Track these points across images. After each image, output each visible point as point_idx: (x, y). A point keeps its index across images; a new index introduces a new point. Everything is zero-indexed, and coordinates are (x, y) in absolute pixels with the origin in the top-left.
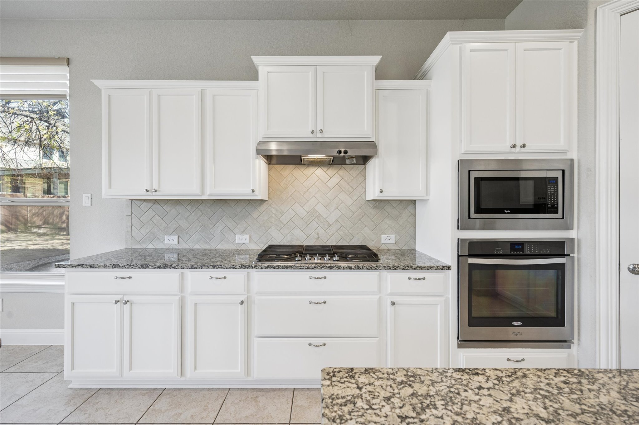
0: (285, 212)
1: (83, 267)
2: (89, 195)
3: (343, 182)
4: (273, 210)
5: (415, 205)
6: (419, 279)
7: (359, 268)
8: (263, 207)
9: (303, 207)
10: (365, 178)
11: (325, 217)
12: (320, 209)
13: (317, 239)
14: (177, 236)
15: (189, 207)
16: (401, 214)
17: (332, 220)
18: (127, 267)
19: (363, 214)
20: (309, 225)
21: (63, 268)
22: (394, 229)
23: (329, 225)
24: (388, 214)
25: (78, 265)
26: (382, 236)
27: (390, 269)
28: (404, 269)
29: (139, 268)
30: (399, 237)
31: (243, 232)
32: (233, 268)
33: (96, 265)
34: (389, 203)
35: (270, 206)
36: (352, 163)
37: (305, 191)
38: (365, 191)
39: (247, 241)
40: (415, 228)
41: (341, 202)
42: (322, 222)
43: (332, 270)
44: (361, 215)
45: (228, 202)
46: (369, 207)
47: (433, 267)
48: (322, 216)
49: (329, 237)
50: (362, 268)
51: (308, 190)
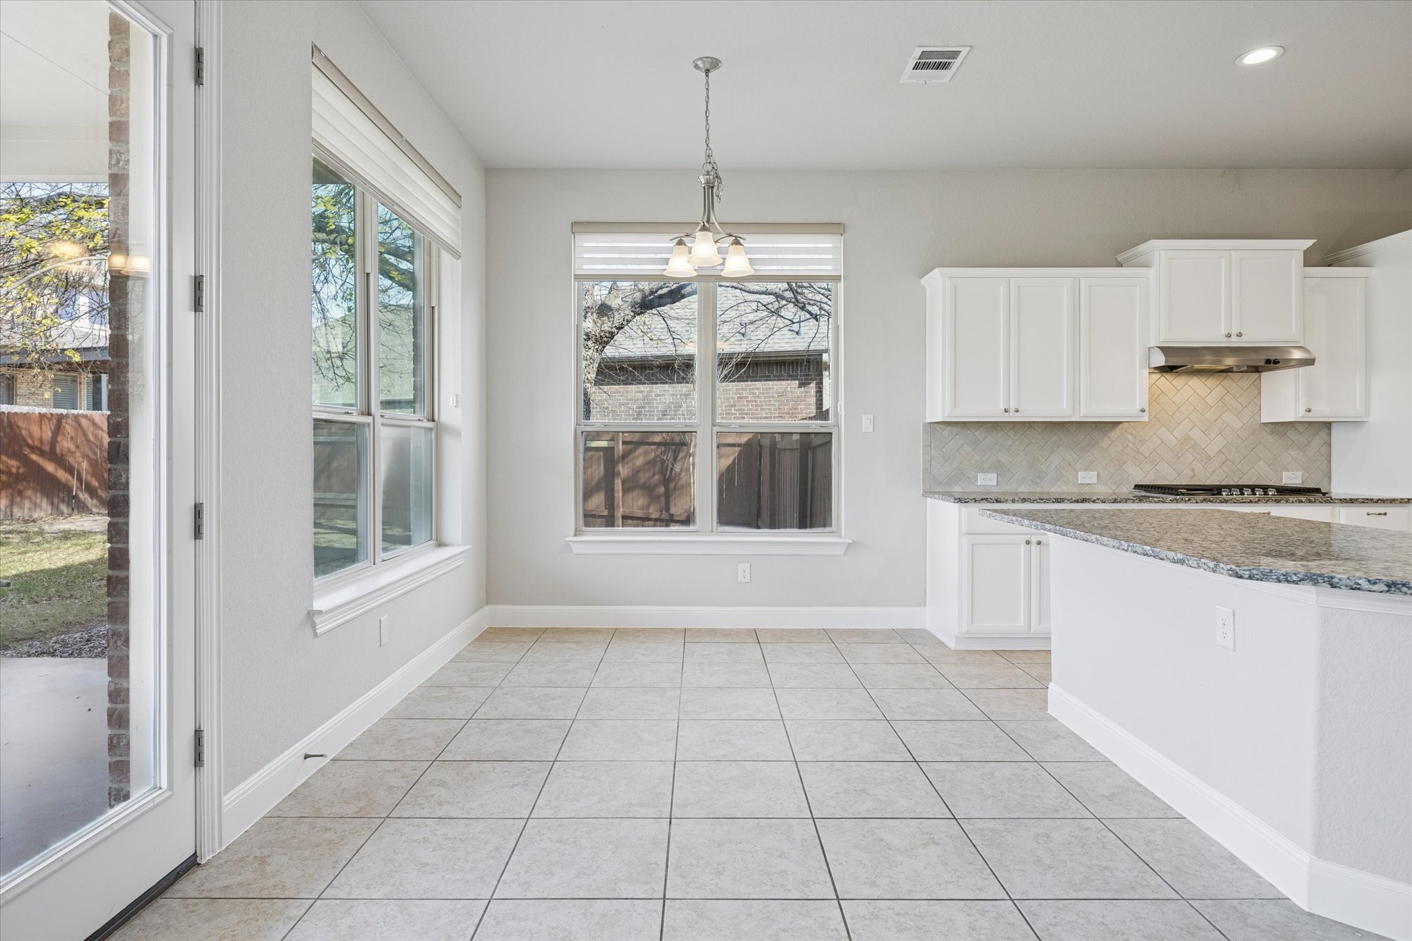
0: (1147, 439)
1: (989, 502)
2: (871, 417)
3: (1228, 398)
4: (1130, 437)
5: (1330, 429)
6: (1379, 514)
7: (1310, 502)
8: (1116, 433)
9: (1173, 433)
10: (1260, 391)
11: (1203, 446)
12: (1196, 435)
13: (1192, 478)
14: (996, 475)
15: (1011, 433)
16: (1309, 442)
17: (1212, 449)
18: (1039, 501)
19: (1257, 442)
20: (1182, 458)
21: (965, 502)
22: (1301, 464)
23: (1209, 458)
24: (1291, 442)
25: (982, 499)
26: (1284, 473)
27: (1347, 502)
28: (1363, 502)
29: (1054, 502)
30: (1308, 475)
31: (1087, 469)
32: (1163, 502)
33: (1002, 500)
34: (1293, 426)
35: (1126, 431)
36: (1242, 370)
37: (1175, 409)
38: (1260, 410)
39: (1094, 480)
40: (1330, 462)
41: (1225, 425)
42: (1199, 454)
43: (1279, 504)
44: (1253, 443)
45: (1066, 425)
46: (1265, 433)
47: (1397, 500)
48: (1199, 445)
49: (1209, 475)
50: (1315, 502)
51: (1179, 408)
